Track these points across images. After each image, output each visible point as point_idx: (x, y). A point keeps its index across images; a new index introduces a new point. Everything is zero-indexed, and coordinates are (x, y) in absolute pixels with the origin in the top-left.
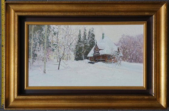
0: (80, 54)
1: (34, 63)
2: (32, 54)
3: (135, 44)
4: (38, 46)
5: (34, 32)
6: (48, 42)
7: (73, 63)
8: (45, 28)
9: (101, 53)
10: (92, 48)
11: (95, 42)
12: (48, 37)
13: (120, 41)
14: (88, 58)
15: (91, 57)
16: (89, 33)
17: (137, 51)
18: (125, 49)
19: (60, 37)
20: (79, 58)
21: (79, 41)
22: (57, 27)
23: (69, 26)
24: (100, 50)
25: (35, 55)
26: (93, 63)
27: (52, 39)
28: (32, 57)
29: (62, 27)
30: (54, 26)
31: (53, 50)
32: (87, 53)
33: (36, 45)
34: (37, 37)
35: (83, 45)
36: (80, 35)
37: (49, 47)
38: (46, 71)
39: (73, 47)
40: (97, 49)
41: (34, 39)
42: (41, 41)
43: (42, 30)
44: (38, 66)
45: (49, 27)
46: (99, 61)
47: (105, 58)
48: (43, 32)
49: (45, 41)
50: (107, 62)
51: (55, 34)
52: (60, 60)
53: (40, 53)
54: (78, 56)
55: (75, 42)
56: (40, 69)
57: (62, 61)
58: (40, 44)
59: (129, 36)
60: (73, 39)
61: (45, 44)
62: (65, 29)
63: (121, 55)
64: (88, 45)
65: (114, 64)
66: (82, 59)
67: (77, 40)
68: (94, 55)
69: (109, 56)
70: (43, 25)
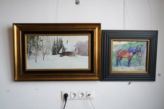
0: (55, 51)
1: (30, 57)
2: (29, 52)
3: (84, 46)
4: (32, 48)
5: (30, 40)
6: (38, 45)
7: (51, 56)
8: (36, 37)
9: (66, 51)
10: (61, 48)
11: (63, 45)
12: (37, 43)
13: (76, 45)
14: (59, 54)
15: (61, 53)
16: (60, 40)
17: (85, 50)
18: (79, 49)
19: (44, 42)
20: (54, 53)
21: (54, 45)
22: (42, 37)
23: (49, 36)
24: (66, 49)
25: (31, 52)
26: (62, 56)
27: (40, 43)
28: (29, 53)
29: (45, 37)
30: (41, 36)
31: (40, 49)
32: (59, 51)
33: (31, 46)
34: (31, 42)
35: (56, 47)
36: (54, 41)
37: (38, 48)
38: (37, 61)
39: (51, 48)
40: (64, 49)
41: (30, 44)
42: (34, 44)
43: (34, 39)
44: (32, 58)
45: (38, 37)
46: (65, 55)
47: (69, 54)
48: (35, 40)
49: (36, 45)
50: (69, 56)
51: (41, 41)
52: (44, 55)
53: (33, 51)
54: (54, 52)
55: (52, 45)
56: (33, 60)
57: (45, 55)
58: (33, 46)
59: (81, 42)
60: (51, 43)
61: (36, 46)
62: (47, 38)
63: (77, 52)
64: (59, 47)
65: (73, 57)
66: (56, 54)
67: (53, 44)
68: (62, 52)
69: (71, 52)
70: (35, 36)
